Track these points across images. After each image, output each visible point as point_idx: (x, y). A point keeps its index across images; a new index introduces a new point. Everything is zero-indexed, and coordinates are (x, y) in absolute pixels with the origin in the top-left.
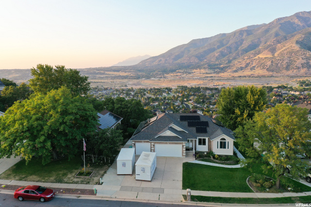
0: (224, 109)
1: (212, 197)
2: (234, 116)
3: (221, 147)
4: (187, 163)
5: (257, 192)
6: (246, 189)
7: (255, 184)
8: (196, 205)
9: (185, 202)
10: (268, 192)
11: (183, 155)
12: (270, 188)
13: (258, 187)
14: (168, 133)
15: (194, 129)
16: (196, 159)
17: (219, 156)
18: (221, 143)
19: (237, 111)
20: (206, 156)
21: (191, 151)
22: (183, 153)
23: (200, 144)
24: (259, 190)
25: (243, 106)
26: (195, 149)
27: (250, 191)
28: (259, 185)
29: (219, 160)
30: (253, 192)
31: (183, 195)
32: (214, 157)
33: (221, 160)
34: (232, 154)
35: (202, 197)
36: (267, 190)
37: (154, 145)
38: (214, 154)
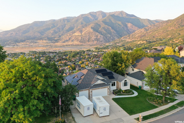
0: (111, 64)
2: (117, 67)
4: (114, 98)
14: (99, 82)
15: (107, 77)
16: (115, 95)
20: (118, 92)
27: (157, 107)
28: (157, 102)
29: (126, 93)
30: (159, 107)
31: (135, 119)
34: (129, 88)
36: (162, 104)
37: (92, 91)
38: (122, 90)
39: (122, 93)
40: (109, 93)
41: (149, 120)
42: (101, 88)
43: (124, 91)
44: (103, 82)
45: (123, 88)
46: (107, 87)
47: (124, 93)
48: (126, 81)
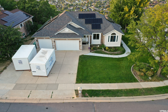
0: (115, 7)
1: (102, 90)
2: (123, 13)
3: (111, 41)
4: (83, 55)
5: (141, 81)
6: (132, 80)
7: (138, 73)
8: (86, 101)
9: (76, 99)
10: (151, 81)
11: (80, 49)
12: (152, 76)
13: (142, 76)
14: (67, 30)
15: (90, 26)
16: (90, 52)
17: (109, 48)
18: (112, 37)
19: (126, 9)
20: (99, 48)
21: (87, 45)
22: (80, 47)
23: (94, 38)
24: (143, 79)
25: (131, 4)
26: (91, 43)
27: (135, 81)
28: (142, 74)
29: (109, 51)
30: (138, 82)
31: (75, 90)
32: (105, 49)
33: (110, 51)
34: (119, 46)
35: (93, 90)
36: (150, 78)
37: (54, 41)
38: (106, 46)
39: (103, 50)
40: (81, 48)
41: (95, 98)
42: (68, 40)
43: (107, 48)
44: (72, 32)
45: (108, 44)
46: (78, 39)
47: (107, 50)
48: (115, 34)
